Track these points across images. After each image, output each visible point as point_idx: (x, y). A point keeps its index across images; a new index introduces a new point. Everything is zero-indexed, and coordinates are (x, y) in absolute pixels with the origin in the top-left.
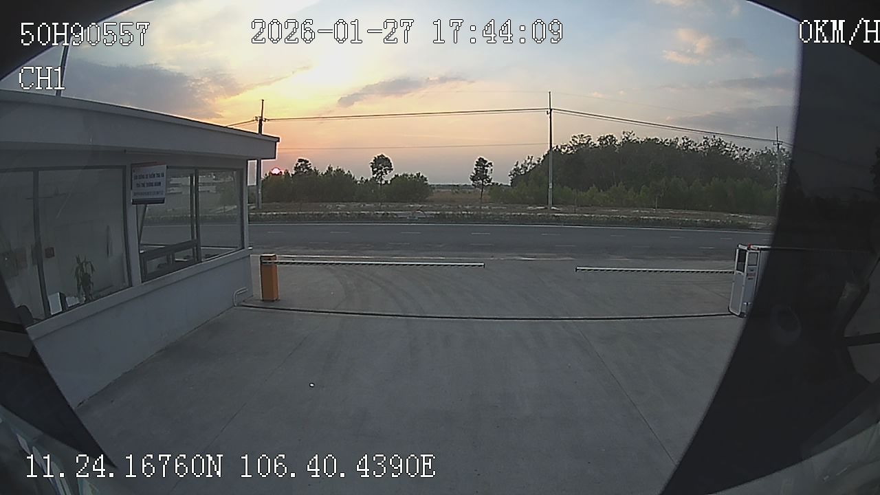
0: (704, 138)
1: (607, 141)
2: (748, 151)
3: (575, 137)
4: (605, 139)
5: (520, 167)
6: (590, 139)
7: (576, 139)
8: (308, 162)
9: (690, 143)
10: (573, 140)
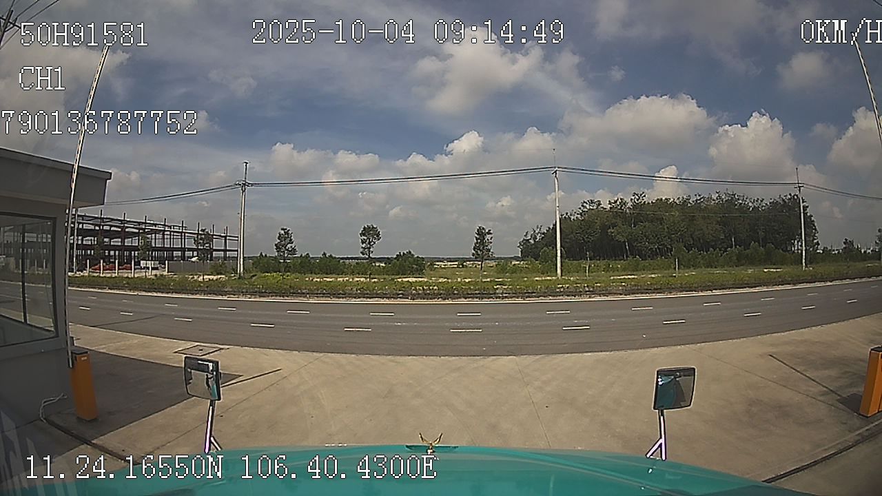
1: (618, 205)
2: (761, 201)
3: (584, 202)
4: (616, 202)
5: (530, 238)
6: (600, 204)
7: (585, 204)
9: (702, 200)
10: (582, 206)
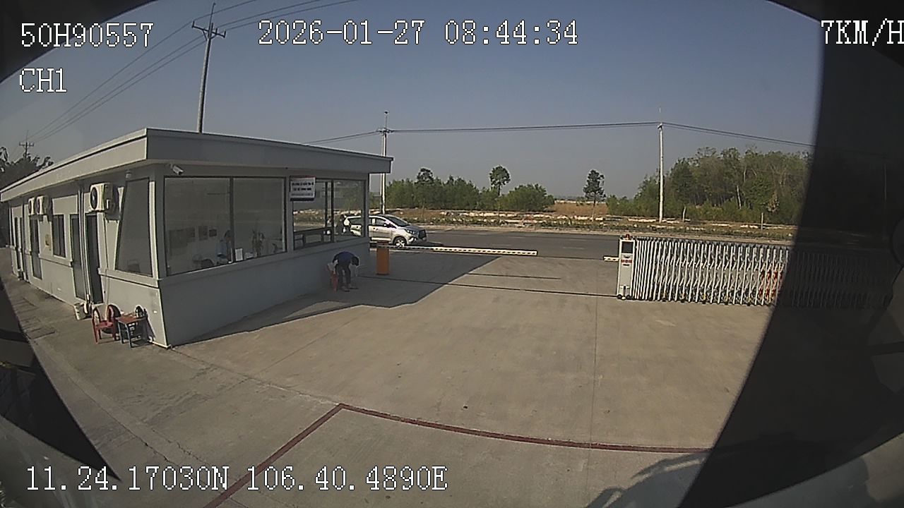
1: (731, 154)
3: (699, 150)
4: (728, 152)
5: (649, 180)
6: (714, 152)
7: (701, 152)
8: (429, 171)
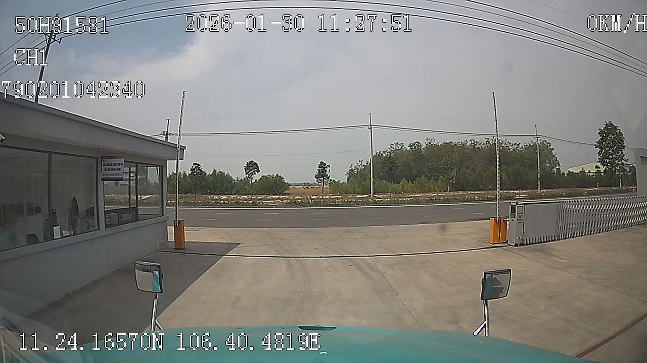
0: (486, 139)
1: (416, 146)
2: (518, 145)
4: (414, 145)
5: (354, 168)
6: (403, 145)
8: (200, 165)
9: (476, 143)
10: (391, 147)
